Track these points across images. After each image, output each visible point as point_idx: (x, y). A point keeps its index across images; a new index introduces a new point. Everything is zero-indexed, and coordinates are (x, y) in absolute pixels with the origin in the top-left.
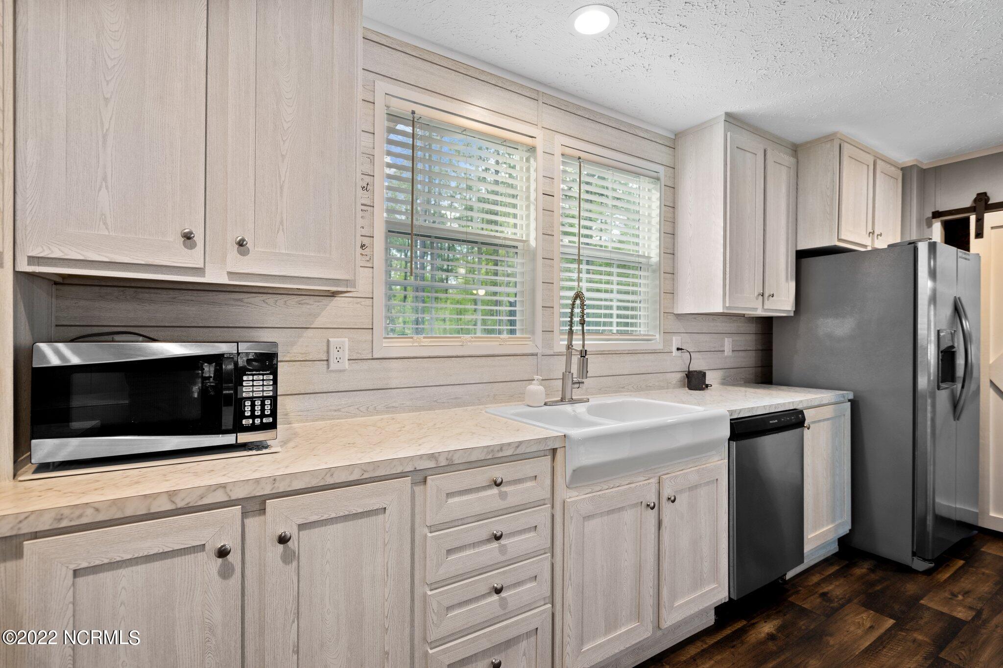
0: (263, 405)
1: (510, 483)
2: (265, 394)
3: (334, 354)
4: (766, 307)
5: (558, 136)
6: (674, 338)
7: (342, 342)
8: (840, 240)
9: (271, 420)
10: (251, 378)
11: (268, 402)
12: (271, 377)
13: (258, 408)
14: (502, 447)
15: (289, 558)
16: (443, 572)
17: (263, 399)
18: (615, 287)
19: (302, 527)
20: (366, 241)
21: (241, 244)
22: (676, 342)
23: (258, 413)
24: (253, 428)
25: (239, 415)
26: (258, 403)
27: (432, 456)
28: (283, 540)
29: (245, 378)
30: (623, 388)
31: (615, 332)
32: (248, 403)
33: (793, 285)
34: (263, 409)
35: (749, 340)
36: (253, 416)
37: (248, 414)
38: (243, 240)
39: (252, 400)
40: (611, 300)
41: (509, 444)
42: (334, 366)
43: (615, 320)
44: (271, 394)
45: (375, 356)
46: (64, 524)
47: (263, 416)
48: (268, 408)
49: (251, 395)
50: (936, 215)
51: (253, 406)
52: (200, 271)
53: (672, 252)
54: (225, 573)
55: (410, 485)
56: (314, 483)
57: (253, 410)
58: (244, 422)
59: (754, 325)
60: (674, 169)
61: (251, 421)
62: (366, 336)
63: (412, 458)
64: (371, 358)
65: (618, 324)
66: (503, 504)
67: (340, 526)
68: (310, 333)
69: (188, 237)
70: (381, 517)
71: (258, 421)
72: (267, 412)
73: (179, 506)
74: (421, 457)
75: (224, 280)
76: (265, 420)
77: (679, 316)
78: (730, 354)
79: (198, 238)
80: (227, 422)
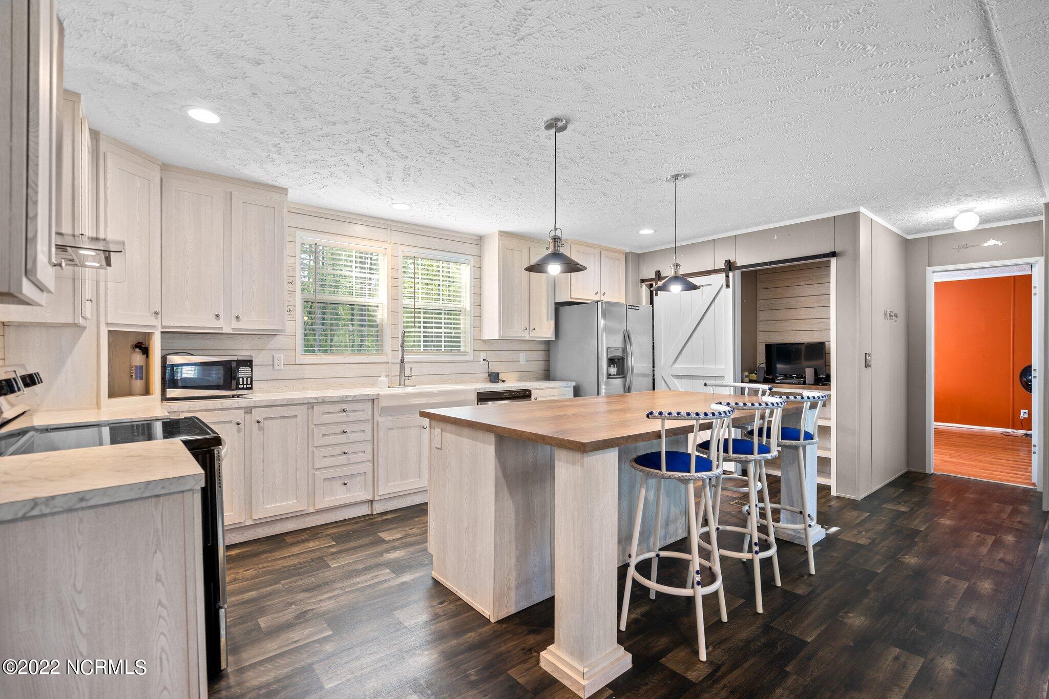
0: (247, 380)
1: (351, 411)
2: (248, 376)
3: (276, 362)
4: (531, 335)
5: (400, 247)
6: (481, 354)
7: (280, 357)
8: (571, 298)
9: (250, 386)
10: (242, 369)
11: (249, 379)
12: (250, 369)
13: (245, 381)
14: (347, 397)
15: (260, 429)
16: (321, 443)
17: (247, 377)
18: (443, 325)
19: (265, 419)
20: (291, 308)
21: (237, 317)
22: (483, 355)
23: (245, 383)
24: (243, 389)
25: (238, 384)
26: (245, 379)
27: (316, 398)
28: (258, 422)
29: (240, 369)
30: (445, 381)
31: (443, 350)
32: (241, 379)
33: (553, 322)
34: (247, 382)
35: (540, 355)
36: (243, 384)
37: (241, 383)
38: (238, 316)
39: (243, 377)
40: (441, 333)
41: (351, 396)
42: (275, 367)
43: (443, 344)
44: (250, 376)
45: (297, 363)
46: (191, 409)
47: (247, 384)
48: (249, 381)
49: (242, 376)
50: (643, 281)
51: (243, 380)
52: (221, 328)
53: (479, 304)
54: (239, 431)
55: (306, 409)
56: (269, 404)
57: (243, 382)
58: (240, 386)
59: (544, 346)
60: (480, 256)
61: (242, 386)
62: (292, 353)
63: (307, 398)
64: (294, 363)
65: (445, 346)
66: (347, 420)
67: (279, 421)
68: (264, 352)
69: (217, 316)
70: (295, 419)
71: (245, 386)
72: (249, 383)
73: (224, 407)
74: (311, 398)
75: (231, 332)
76: (248, 386)
77: (484, 341)
78: (525, 363)
79: (222, 316)
80: (234, 386)
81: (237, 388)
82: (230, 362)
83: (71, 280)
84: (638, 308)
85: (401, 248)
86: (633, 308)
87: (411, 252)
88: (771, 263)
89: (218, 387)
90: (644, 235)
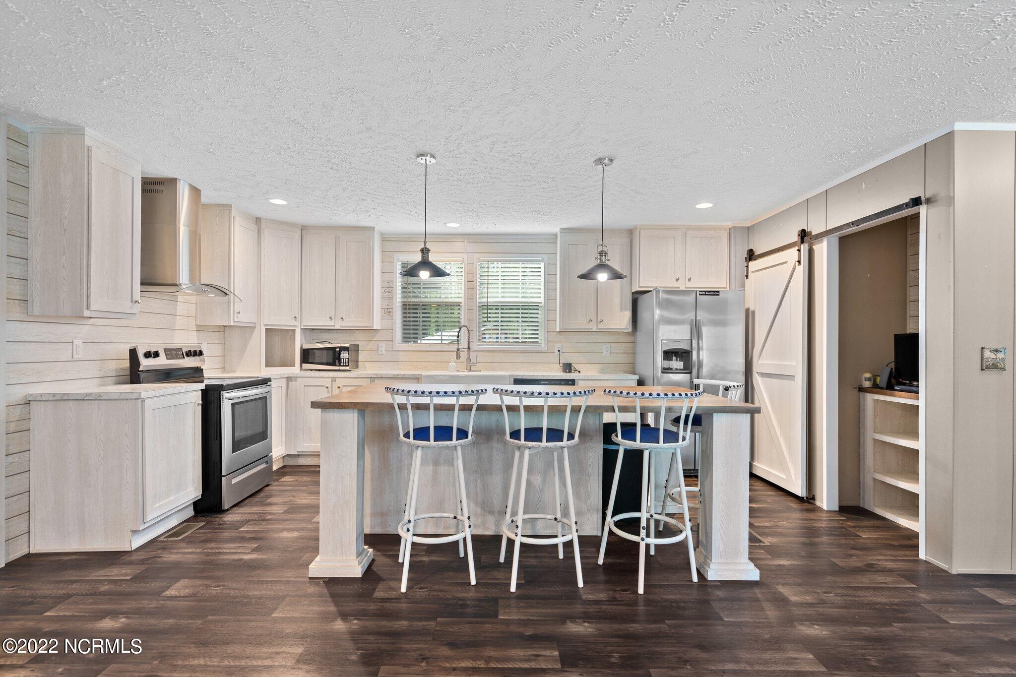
3: (380, 349)
4: (598, 327)
6: (556, 345)
8: (640, 287)
10: (343, 353)
13: (345, 361)
17: (346, 358)
18: (520, 319)
20: (391, 310)
21: (342, 319)
22: (558, 346)
24: (343, 366)
25: (340, 362)
27: (376, 374)
29: (341, 353)
31: (520, 341)
33: (628, 313)
37: (342, 362)
39: (343, 358)
41: (401, 374)
42: (380, 353)
43: (520, 336)
44: (348, 357)
45: (395, 350)
47: (346, 363)
48: (347, 361)
51: (343, 360)
52: (334, 326)
53: (554, 298)
61: (343, 364)
62: (391, 343)
63: (371, 374)
64: (392, 350)
68: (372, 342)
69: (331, 318)
75: (339, 328)
77: (558, 332)
78: (608, 355)
79: (333, 318)
80: (337, 363)
81: (340, 365)
82: (335, 348)
83: (227, 303)
84: (718, 293)
85: (476, 255)
86: (707, 293)
87: (483, 257)
88: (853, 223)
89: (327, 364)
90: (699, 209)
